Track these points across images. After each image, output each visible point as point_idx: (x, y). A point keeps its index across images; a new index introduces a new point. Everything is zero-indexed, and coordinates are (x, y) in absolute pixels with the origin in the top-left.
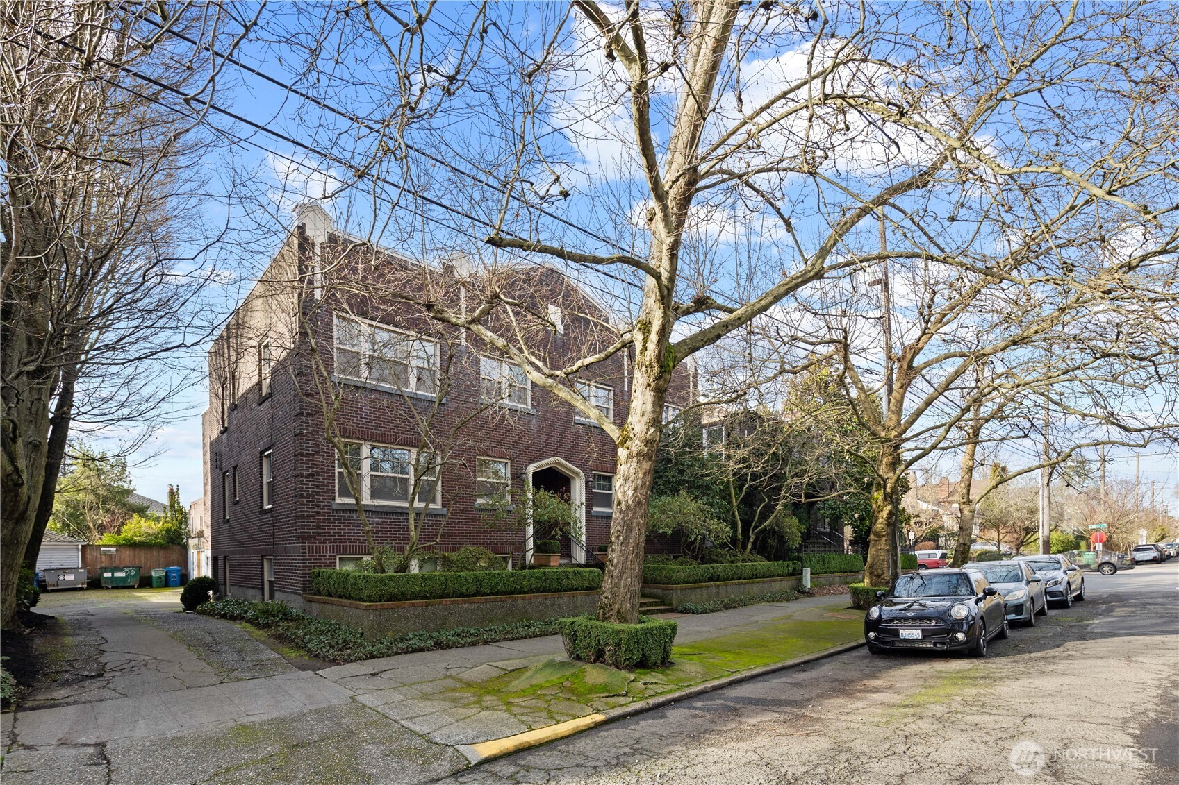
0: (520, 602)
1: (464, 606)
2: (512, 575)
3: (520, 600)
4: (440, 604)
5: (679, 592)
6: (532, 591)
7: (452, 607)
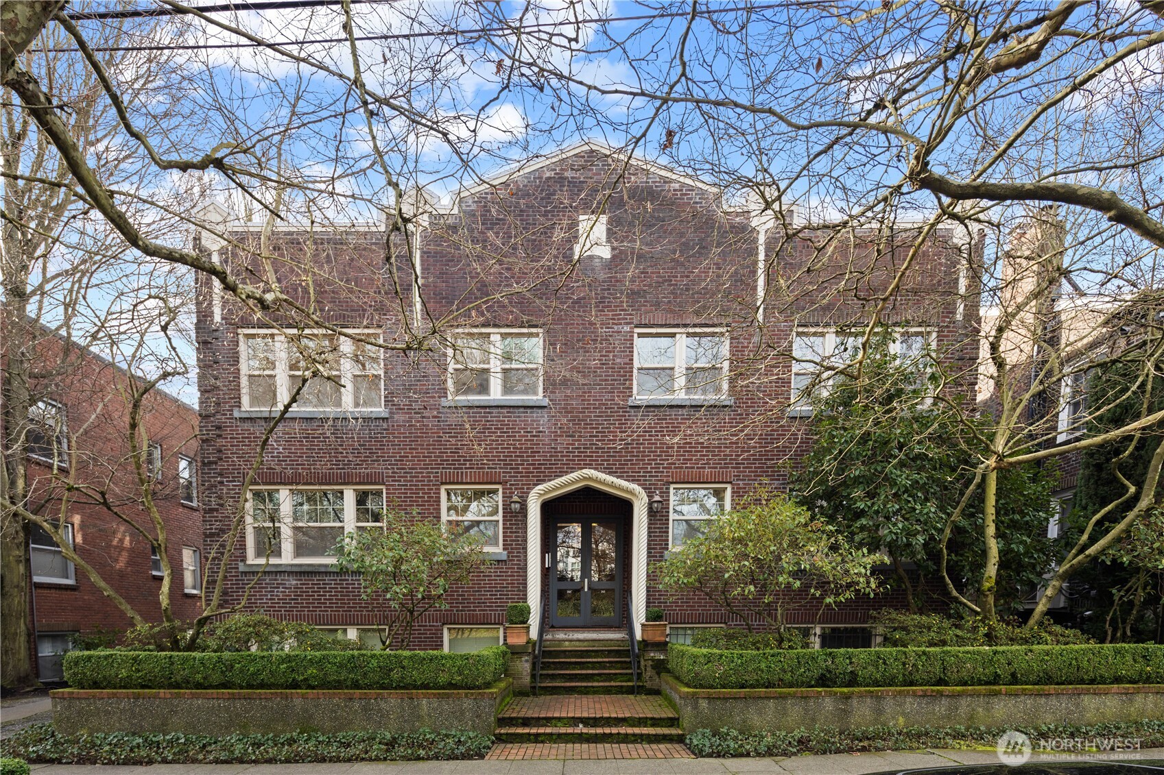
0: (298, 702)
1: (197, 702)
2: (288, 659)
3: (298, 699)
4: (156, 696)
5: (704, 704)
6: (325, 685)
7: (176, 702)
